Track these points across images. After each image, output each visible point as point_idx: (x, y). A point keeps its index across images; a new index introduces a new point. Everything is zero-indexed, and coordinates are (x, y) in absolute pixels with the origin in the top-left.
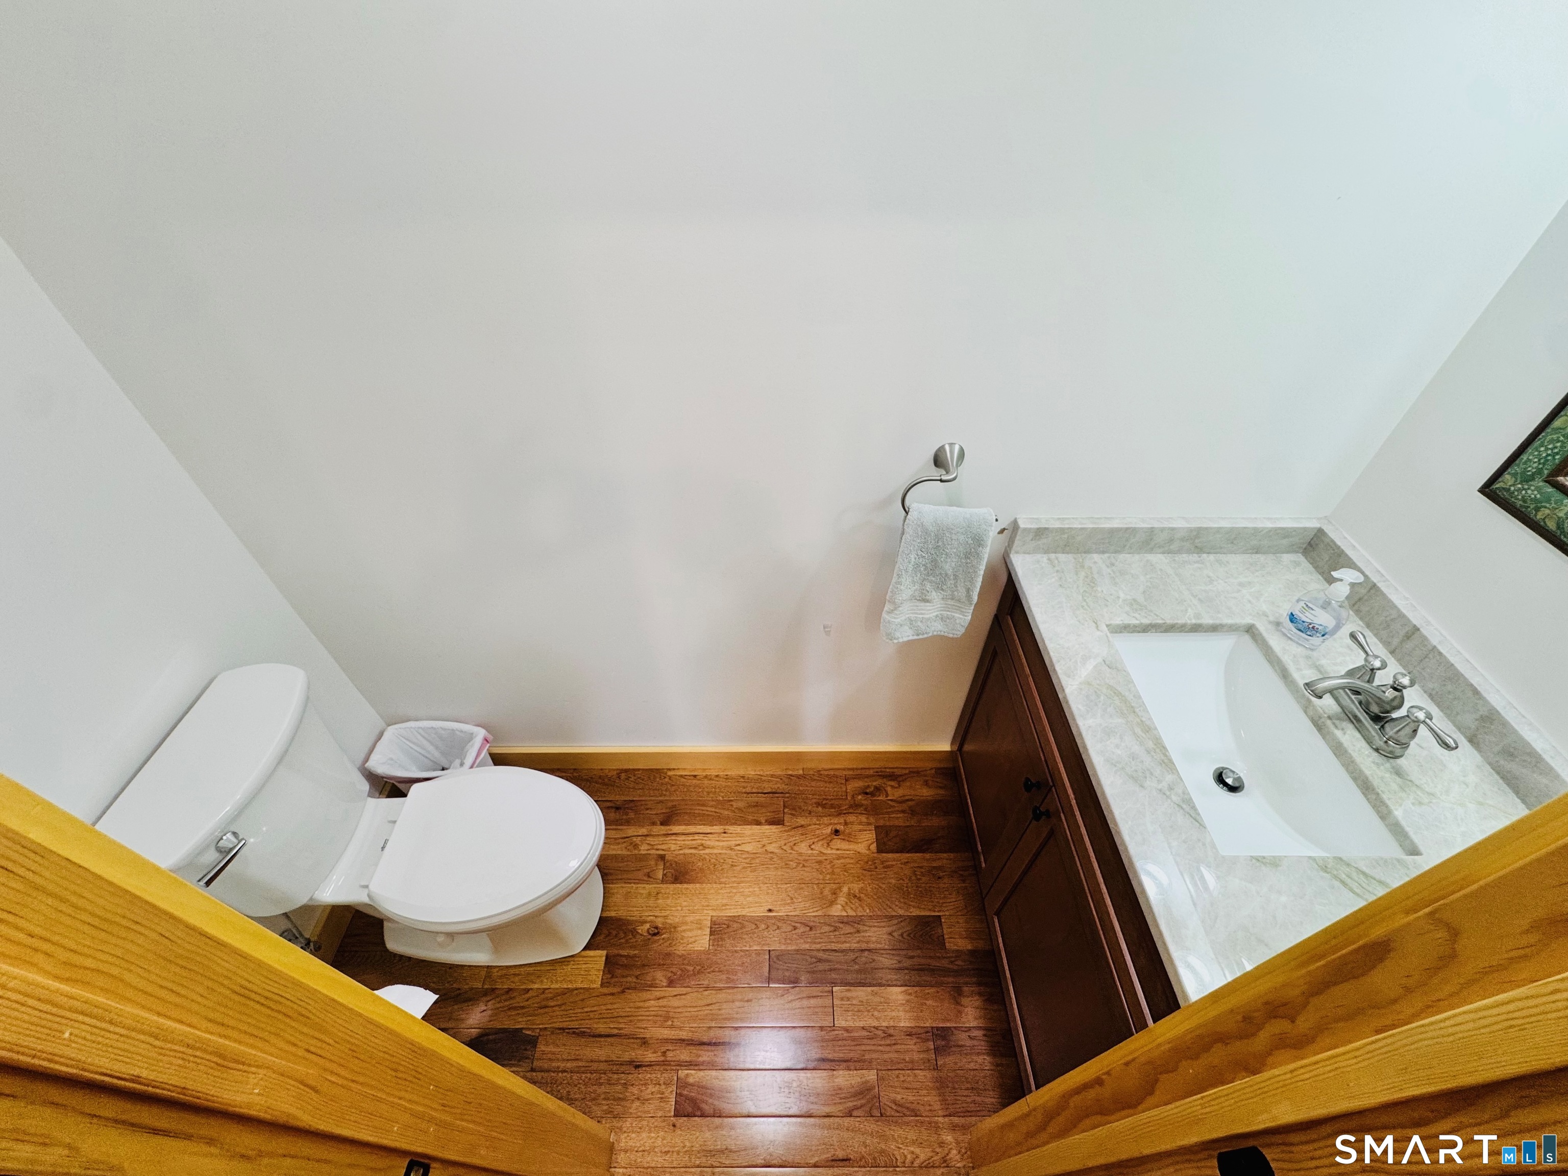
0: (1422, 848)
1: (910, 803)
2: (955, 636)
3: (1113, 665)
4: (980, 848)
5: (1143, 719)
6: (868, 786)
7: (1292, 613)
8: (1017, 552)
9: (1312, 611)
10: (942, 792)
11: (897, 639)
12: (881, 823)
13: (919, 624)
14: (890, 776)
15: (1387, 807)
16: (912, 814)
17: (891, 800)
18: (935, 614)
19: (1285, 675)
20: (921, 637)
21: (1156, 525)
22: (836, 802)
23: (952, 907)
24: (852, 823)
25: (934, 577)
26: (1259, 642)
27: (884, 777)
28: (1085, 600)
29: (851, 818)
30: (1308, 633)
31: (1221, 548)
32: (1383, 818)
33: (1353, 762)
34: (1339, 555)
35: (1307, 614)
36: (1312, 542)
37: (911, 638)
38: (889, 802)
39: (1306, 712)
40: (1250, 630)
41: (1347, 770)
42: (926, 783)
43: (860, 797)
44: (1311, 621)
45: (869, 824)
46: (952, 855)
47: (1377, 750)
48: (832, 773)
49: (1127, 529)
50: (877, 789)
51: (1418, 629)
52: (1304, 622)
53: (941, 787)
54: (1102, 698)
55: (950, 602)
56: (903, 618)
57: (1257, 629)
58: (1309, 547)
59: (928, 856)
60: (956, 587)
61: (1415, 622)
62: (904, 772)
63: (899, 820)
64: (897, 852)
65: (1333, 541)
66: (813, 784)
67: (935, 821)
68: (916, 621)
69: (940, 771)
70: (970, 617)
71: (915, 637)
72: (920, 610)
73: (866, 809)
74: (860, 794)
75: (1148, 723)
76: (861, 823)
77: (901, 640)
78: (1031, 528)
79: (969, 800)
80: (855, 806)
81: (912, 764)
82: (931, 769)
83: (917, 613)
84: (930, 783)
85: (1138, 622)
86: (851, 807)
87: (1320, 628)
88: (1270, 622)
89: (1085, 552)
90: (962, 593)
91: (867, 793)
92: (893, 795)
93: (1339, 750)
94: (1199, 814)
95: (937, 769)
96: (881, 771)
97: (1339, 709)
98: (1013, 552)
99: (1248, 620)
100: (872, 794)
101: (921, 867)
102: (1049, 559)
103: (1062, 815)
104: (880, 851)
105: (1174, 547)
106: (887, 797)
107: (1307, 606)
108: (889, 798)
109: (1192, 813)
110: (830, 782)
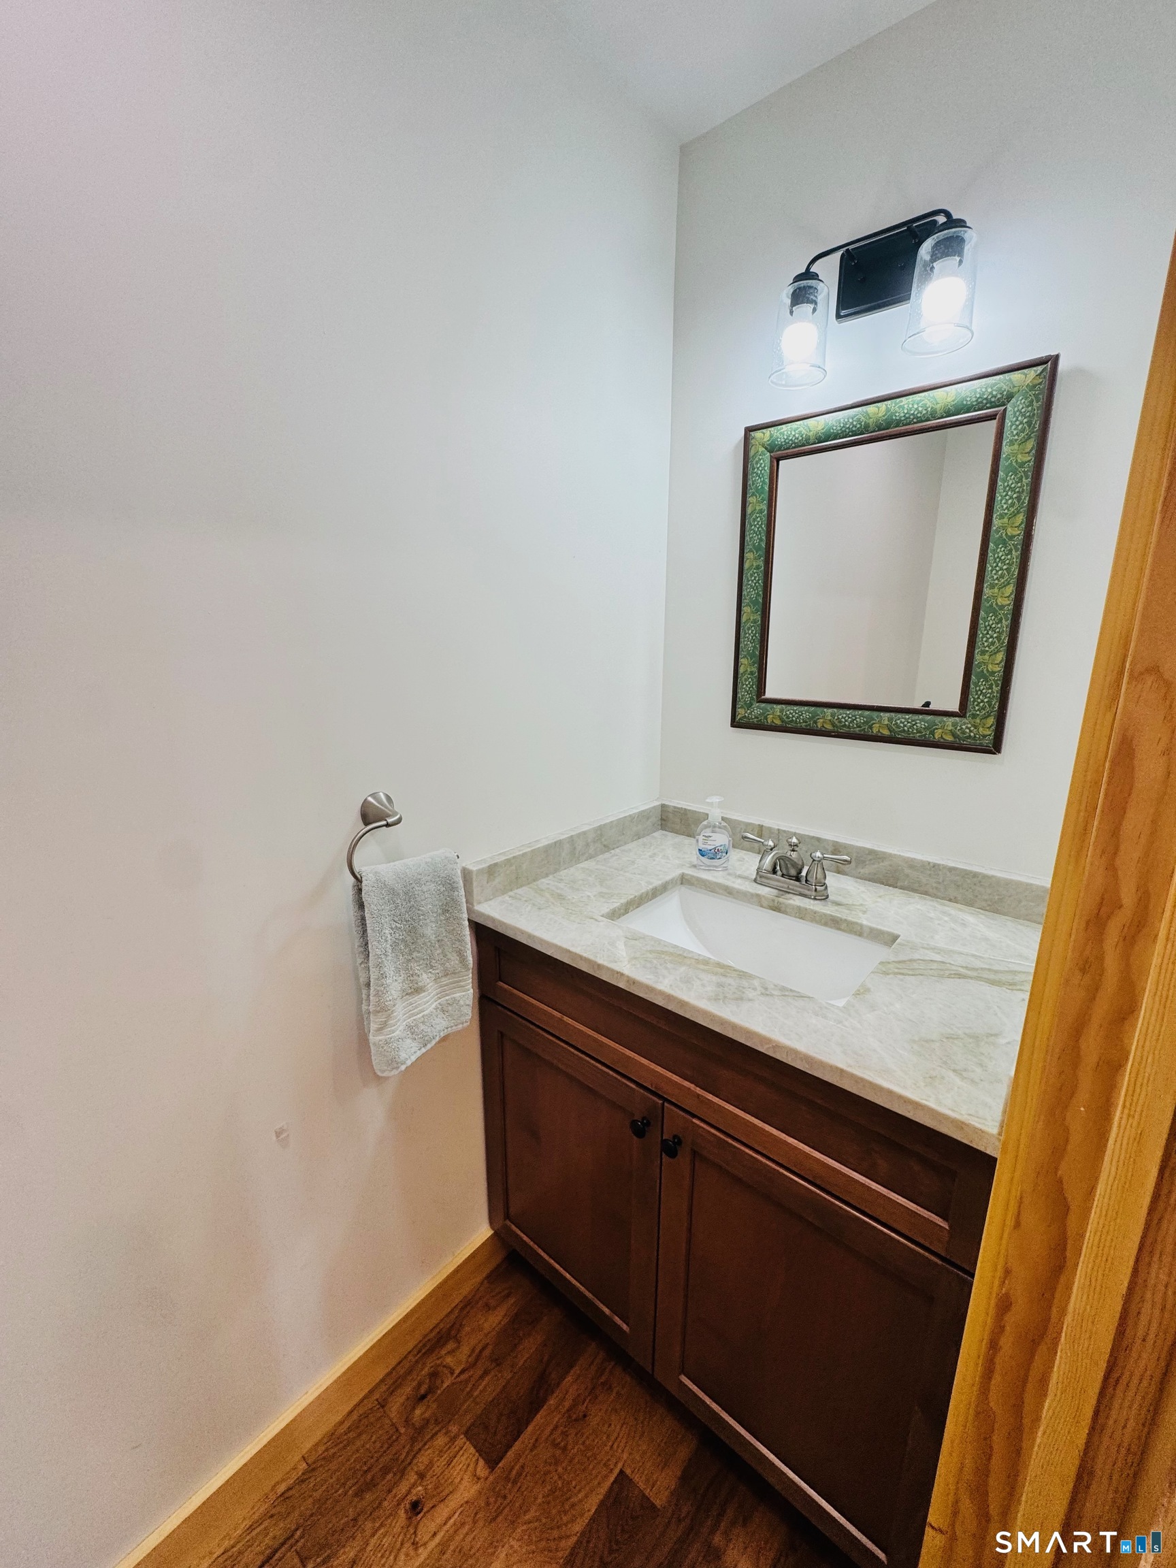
0: (896, 932)
1: (487, 1352)
2: (465, 1025)
3: (633, 937)
4: (606, 1311)
5: (696, 958)
6: (420, 1385)
7: (699, 850)
8: (479, 903)
9: (710, 838)
10: (512, 1301)
11: (404, 1063)
12: (468, 1420)
13: (422, 1027)
14: (438, 1341)
15: (857, 923)
16: (498, 1365)
17: (462, 1372)
18: (434, 1006)
19: (729, 892)
20: (429, 1046)
21: (573, 833)
22: (385, 1459)
23: (624, 1441)
24: (430, 1465)
25: (419, 952)
26: (695, 883)
27: (431, 1351)
28: (568, 909)
29: (422, 1460)
30: (718, 857)
31: (618, 841)
32: (861, 935)
33: (815, 913)
34: (686, 814)
35: (709, 842)
36: (664, 817)
37: (419, 1054)
38: (463, 1377)
39: (762, 906)
40: (684, 880)
41: (817, 922)
42: (488, 1307)
43: (418, 1412)
44: (714, 847)
45: (453, 1439)
46: (576, 1370)
47: (815, 899)
48: (355, 1416)
49: (555, 843)
50: (434, 1375)
51: (762, 826)
52: (710, 850)
53: (508, 1296)
54: (655, 961)
55: (445, 981)
56: (401, 1028)
57: (687, 875)
58: (663, 822)
59: (552, 1401)
60: (445, 956)
61: (757, 823)
62: (453, 1316)
63: (488, 1388)
64: (515, 1440)
65: (675, 807)
66: (333, 1466)
67: (529, 1347)
68: (416, 1025)
69: (493, 1277)
70: (472, 991)
71: (424, 1050)
72: (416, 1007)
73: (437, 1422)
74: (414, 1408)
75: (701, 958)
76: (441, 1453)
77: (409, 1063)
78: (483, 869)
79: (557, 1266)
80: (419, 1434)
81: (456, 1299)
82: (482, 1283)
83: (413, 1015)
84: (493, 1303)
85: (619, 904)
86: (413, 1440)
87: (722, 848)
88: (690, 867)
89: (534, 881)
90: (454, 960)
91: (423, 1397)
92: (460, 1362)
93: (801, 914)
94: (799, 992)
95: (488, 1277)
96: (424, 1345)
97: (777, 891)
98: (475, 904)
99: (676, 873)
100: (431, 1391)
101: (556, 1428)
102: (510, 897)
103: (695, 1121)
104: (492, 1464)
105: (591, 851)
106: (452, 1374)
107: (705, 836)
108: (457, 1372)
109: (795, 994)
110: (360, 1435)
